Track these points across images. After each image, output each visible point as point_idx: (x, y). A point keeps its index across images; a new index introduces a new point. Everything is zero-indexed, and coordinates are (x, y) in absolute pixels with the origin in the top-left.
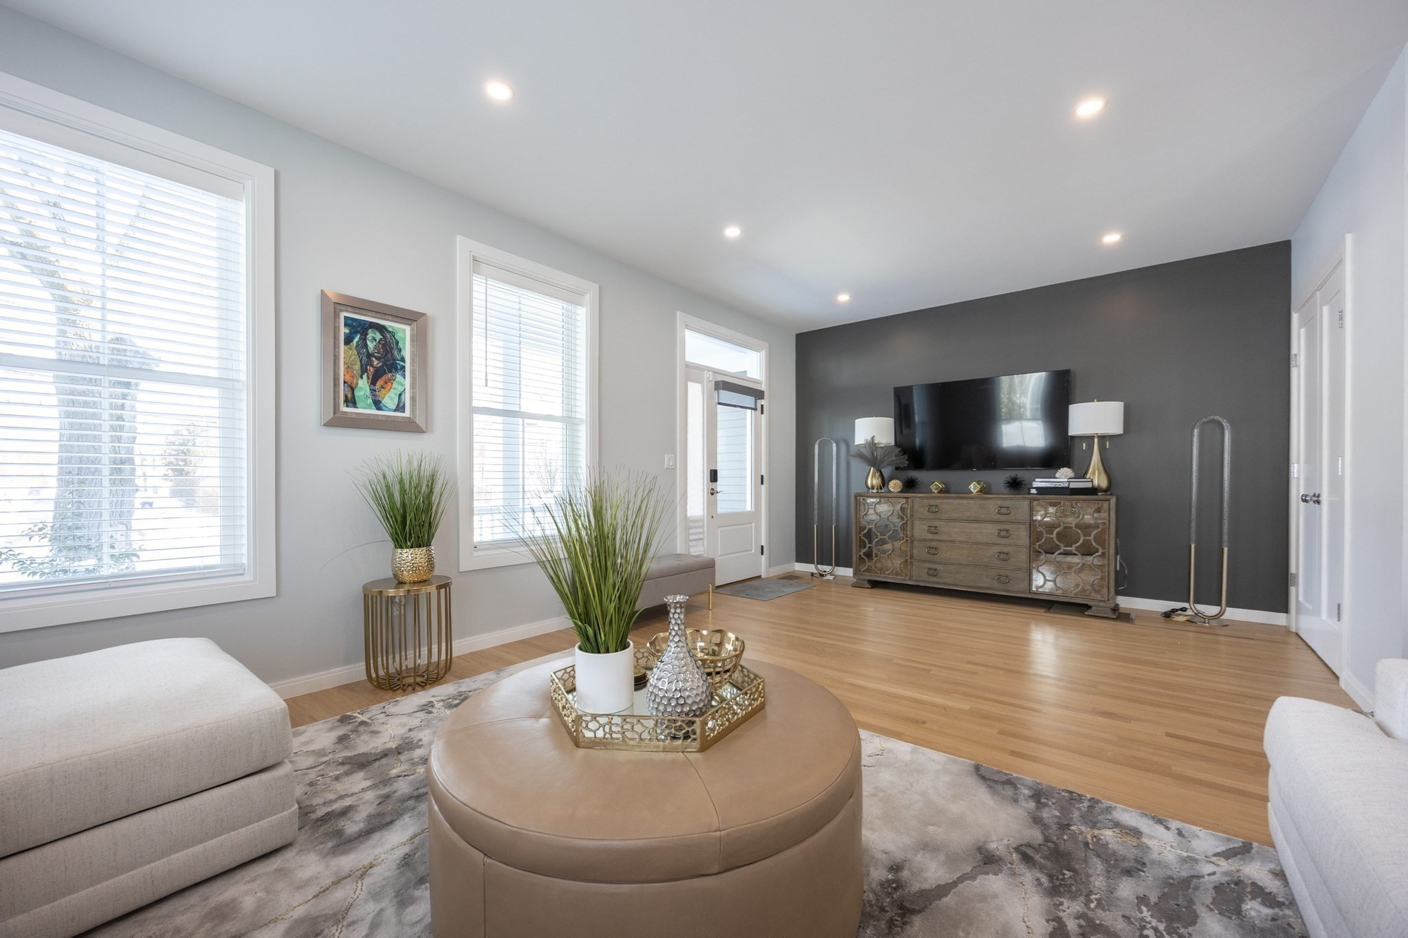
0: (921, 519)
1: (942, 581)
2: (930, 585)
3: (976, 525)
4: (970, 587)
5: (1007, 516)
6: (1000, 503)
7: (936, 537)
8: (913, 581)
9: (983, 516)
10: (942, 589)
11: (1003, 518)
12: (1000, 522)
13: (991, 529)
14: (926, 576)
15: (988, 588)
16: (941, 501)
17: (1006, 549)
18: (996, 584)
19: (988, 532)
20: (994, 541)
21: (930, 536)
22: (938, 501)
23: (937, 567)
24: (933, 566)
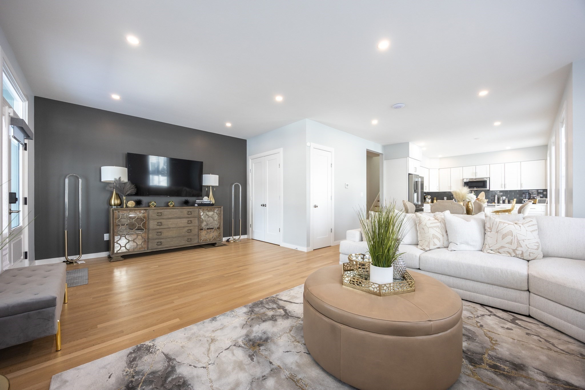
0: (154, 219)
1: (164, 246)
2: (159, 250)
3: (179, 220)
4: (177, 246)
5: (190, 215)
6: (188, 210)
7: (161, 227)
8: (150, 250)
9: (182, 216)
10: (163, 250)
11: (189, 216)
12: (188, 218)
13: (185, 221)
14: (156, 246)
15: (184, 245)
16: (164, 211)
17: (190, 228)
18: (187, 243)
19: (183, 222)
20: (186, 226)
21: (158, 227)
22: (162, 210)
23: (162, 240)
24: (160, 241)
